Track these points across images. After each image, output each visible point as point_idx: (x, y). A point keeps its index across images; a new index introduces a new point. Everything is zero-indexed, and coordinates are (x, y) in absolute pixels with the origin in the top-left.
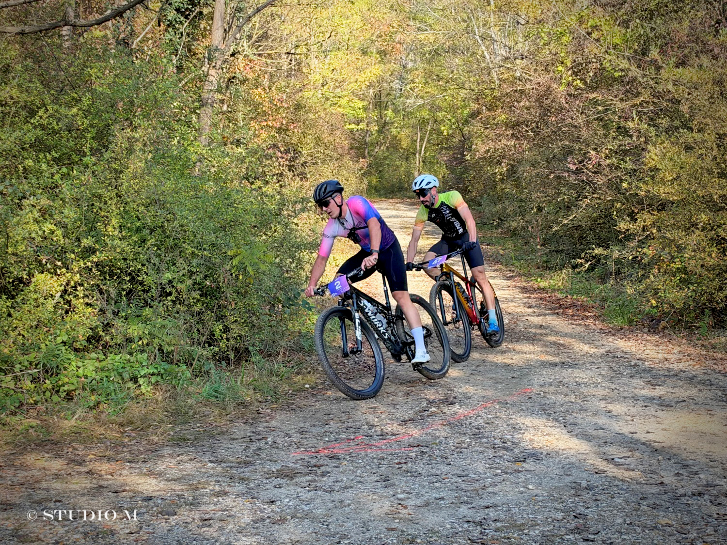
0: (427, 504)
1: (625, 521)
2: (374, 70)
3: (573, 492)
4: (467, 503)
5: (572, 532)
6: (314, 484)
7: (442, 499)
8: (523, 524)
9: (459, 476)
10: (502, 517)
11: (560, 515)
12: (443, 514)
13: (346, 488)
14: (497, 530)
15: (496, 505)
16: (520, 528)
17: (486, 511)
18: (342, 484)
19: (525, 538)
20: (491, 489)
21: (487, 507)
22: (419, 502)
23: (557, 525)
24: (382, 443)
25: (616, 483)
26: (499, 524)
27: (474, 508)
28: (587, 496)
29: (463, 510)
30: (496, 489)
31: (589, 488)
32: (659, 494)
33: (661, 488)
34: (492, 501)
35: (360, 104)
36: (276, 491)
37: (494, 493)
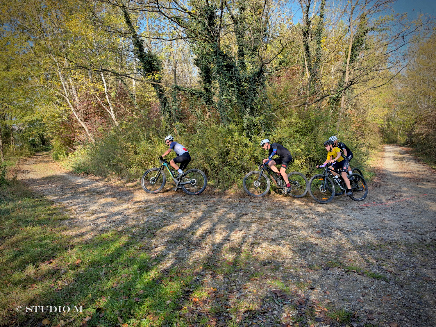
0: (391, 220)
2: (386, 112)
6: (360, 213)
7: (395, 219)
9: (401, 214)
10: (413, 225)
12: (395, 223)
14: (410, 228)
15: (411, 222)
16: (418, 228)
17: (408, 223)
18: (368, 213)
19: (419, 231)
22: (389, 219)
24: (381, 205)
27: (404, 222)
29: (401, 222)
35: (382, 120)
36: (350, 213)
37: (411, 219)
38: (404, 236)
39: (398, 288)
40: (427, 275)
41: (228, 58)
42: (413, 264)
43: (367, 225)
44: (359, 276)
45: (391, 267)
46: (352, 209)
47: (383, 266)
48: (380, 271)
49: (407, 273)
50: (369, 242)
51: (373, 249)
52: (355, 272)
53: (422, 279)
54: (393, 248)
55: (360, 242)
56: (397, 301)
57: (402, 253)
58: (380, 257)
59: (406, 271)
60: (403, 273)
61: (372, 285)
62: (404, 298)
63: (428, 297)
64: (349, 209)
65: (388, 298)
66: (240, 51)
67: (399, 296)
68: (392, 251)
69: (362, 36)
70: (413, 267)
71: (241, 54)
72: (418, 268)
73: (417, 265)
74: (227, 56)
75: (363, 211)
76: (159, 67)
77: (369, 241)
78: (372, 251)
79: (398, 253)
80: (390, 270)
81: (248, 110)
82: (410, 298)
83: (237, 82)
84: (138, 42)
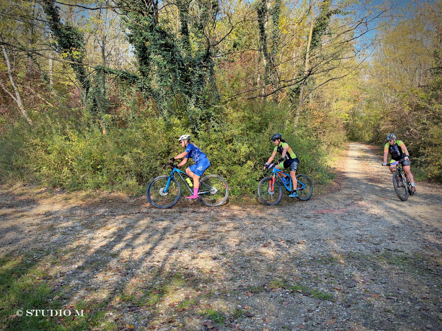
0: (347, 229)
1: (406, 238)
3: (392, 228)
4: (359, 229)
5: (389, 240)
6: (315, 221)
7: (352, 227)
8: (375, 236)
9: (359, 222)
10: (369, 234)
11: (386, 235)
12: (351, 232)
13: (324, 222)
14: (366, 237)
15: (368, 231)
16: (373, 237)
17: (364, 232)
18: (323, 221)
19: (374, 240)
20: (367, 226)
21: (365, 231)
22: (344, 228)
23: (385, 237)
24: (338, 211)
25: (407, 226)
26: (367, 236)
27: (361, 231)
28: (397, 230)
29: (357, 231)
30: (369, 226)
31: (398, 227)
32: (419, 230)
33: (420, 229)
34: (367, 229)
35: (347, 115)
37: (368, 227)
38: (358, 247)
39: (344, 308)
40: (377, 291)
41: (166, 35)
42: (363, 279)
43: (320, 236)
44: (304, 296)
45: (340, 284)
46: (306, 217)
47: (332, 283)
48: (328, 290)
49: (356, 290)
50: (320, 256)
51: (324, 264)
52: (300, 292)
53: (371, 296)
54: (345, 262)
55: (310, 256)
56: (341, 324)
57: (354, 267)
58: (330, 272)
59: (355, 288)
60: (352, 290)
61: (317, 307)
62: (349, 320)
63: (374, 317)
64: (303, 217)
65: (332, 321)
66: (183, 28)
67: (345, 318)
68: (343, 265)
69: (325, 19)
70: (363, 282)
71: (185, 31)
72: (368, 283)
73: (368, 279)
74: (166, 33)
75: (318, 218)
76: (80, 43)
77: (320, 254)
78: (322, 266)
79: (350, 267)
80: (339, 288)
81: (193, 100)
82: (356, 319)
83: (179, 65)
84: (52, 9)
